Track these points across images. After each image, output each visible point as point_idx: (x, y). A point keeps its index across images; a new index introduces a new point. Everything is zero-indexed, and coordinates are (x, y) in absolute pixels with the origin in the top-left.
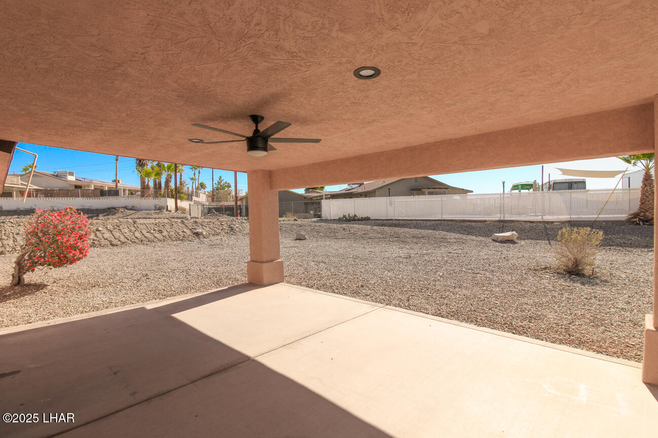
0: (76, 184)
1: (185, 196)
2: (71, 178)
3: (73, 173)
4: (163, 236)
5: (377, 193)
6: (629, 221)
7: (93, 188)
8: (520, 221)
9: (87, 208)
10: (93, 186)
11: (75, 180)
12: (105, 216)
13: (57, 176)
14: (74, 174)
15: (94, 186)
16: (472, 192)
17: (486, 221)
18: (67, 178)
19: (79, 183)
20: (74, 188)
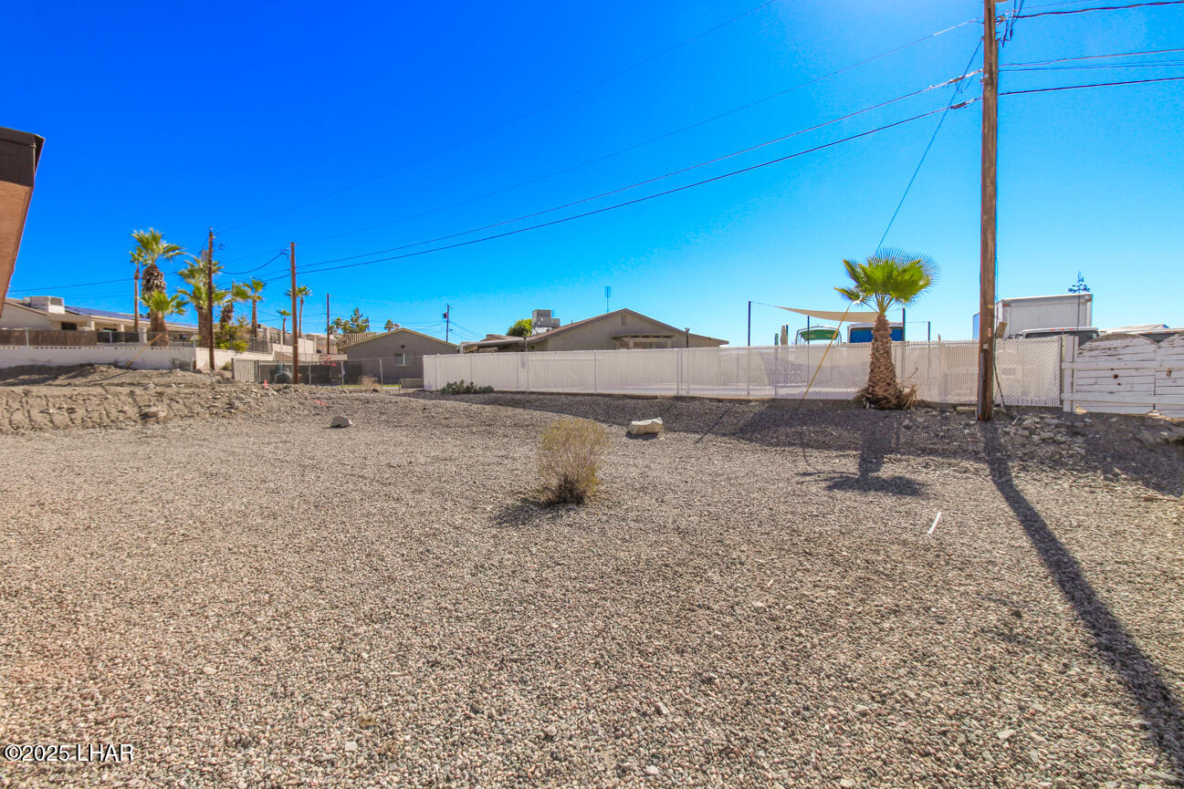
0: (66, 320)
1: (244, 345)
2: (55, 309)
3: (60, 300)
4: (71, 420)
5: (550, 343)
6: (859, 402)
7: (93, 328)
8: (704, 398)
9: (41, 364)
10: (93, 323)
11: (63, 312)
12: (69, 378)
13: (29, 305)
14: (63, 301)
15: (96, 324)
16: (727, 343)
17: (656, 397)
18: (47, 310)
19: (72, 319)
20: (59, 327)
